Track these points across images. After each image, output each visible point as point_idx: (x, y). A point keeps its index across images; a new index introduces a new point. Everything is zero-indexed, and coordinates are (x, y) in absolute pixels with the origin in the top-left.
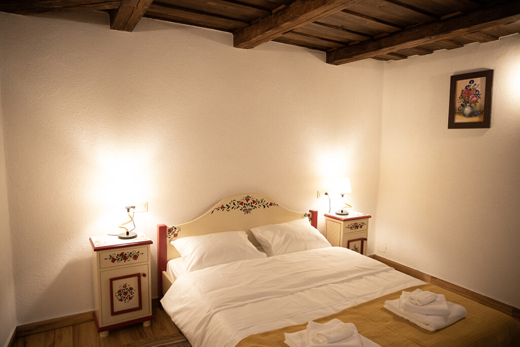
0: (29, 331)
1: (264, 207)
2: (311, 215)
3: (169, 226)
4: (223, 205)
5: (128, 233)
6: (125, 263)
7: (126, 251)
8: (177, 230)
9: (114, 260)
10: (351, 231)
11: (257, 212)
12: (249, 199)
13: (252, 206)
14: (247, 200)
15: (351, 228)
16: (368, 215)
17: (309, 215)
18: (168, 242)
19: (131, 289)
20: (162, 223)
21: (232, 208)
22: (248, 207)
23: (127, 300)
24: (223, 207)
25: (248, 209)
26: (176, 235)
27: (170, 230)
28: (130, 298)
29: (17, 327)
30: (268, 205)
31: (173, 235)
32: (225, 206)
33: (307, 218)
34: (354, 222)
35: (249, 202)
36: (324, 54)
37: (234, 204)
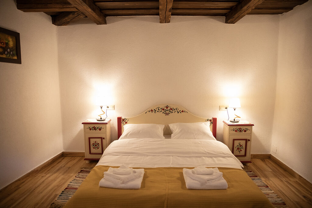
0: (67, 154)
1: (178, 112)
2: (212, 121)
3: (123, 118)
4: (152, 110)
5: (101, 119)
6: (95, 131)
7: (96, 126)
8: (127, 120)
9: (90, 129)
10: (236, 133)
11: (174, 115)
12: (168, 108)
13: (170, 111)
14: (167, 108)
15: (236, 131)
16: (252, 124)
17: (211, 120)
18: (122, 125)
19: (98, 144)
20: (120, 116)
21: (158, 111)
22: (167, 112)
23: (97, 149)
24: (152, 111)
25: (167, 113)
26: (126, 123)
27: (123, 120)
28: (98, 148)
29: (63, 152)
30: (181, 111)
31: (125, 123)
32: (153, 110)
33: (209, 122)
34: (239, 127)
35: (168, 109)
36: (224, 18)
37: (159, 109)
